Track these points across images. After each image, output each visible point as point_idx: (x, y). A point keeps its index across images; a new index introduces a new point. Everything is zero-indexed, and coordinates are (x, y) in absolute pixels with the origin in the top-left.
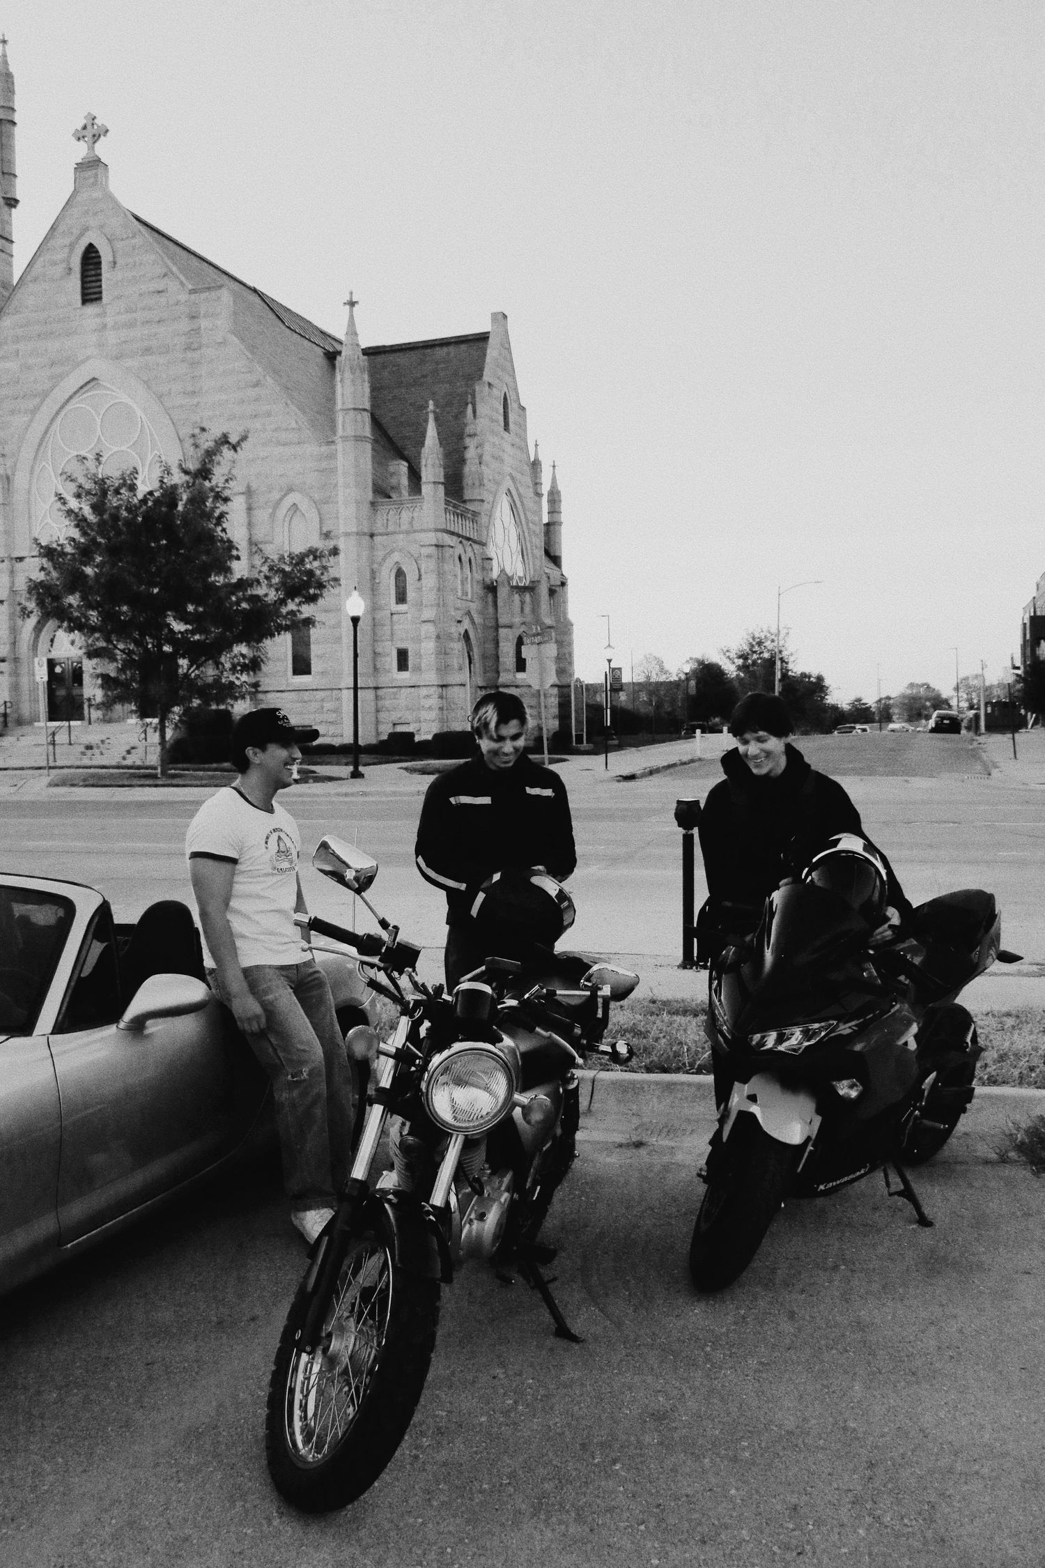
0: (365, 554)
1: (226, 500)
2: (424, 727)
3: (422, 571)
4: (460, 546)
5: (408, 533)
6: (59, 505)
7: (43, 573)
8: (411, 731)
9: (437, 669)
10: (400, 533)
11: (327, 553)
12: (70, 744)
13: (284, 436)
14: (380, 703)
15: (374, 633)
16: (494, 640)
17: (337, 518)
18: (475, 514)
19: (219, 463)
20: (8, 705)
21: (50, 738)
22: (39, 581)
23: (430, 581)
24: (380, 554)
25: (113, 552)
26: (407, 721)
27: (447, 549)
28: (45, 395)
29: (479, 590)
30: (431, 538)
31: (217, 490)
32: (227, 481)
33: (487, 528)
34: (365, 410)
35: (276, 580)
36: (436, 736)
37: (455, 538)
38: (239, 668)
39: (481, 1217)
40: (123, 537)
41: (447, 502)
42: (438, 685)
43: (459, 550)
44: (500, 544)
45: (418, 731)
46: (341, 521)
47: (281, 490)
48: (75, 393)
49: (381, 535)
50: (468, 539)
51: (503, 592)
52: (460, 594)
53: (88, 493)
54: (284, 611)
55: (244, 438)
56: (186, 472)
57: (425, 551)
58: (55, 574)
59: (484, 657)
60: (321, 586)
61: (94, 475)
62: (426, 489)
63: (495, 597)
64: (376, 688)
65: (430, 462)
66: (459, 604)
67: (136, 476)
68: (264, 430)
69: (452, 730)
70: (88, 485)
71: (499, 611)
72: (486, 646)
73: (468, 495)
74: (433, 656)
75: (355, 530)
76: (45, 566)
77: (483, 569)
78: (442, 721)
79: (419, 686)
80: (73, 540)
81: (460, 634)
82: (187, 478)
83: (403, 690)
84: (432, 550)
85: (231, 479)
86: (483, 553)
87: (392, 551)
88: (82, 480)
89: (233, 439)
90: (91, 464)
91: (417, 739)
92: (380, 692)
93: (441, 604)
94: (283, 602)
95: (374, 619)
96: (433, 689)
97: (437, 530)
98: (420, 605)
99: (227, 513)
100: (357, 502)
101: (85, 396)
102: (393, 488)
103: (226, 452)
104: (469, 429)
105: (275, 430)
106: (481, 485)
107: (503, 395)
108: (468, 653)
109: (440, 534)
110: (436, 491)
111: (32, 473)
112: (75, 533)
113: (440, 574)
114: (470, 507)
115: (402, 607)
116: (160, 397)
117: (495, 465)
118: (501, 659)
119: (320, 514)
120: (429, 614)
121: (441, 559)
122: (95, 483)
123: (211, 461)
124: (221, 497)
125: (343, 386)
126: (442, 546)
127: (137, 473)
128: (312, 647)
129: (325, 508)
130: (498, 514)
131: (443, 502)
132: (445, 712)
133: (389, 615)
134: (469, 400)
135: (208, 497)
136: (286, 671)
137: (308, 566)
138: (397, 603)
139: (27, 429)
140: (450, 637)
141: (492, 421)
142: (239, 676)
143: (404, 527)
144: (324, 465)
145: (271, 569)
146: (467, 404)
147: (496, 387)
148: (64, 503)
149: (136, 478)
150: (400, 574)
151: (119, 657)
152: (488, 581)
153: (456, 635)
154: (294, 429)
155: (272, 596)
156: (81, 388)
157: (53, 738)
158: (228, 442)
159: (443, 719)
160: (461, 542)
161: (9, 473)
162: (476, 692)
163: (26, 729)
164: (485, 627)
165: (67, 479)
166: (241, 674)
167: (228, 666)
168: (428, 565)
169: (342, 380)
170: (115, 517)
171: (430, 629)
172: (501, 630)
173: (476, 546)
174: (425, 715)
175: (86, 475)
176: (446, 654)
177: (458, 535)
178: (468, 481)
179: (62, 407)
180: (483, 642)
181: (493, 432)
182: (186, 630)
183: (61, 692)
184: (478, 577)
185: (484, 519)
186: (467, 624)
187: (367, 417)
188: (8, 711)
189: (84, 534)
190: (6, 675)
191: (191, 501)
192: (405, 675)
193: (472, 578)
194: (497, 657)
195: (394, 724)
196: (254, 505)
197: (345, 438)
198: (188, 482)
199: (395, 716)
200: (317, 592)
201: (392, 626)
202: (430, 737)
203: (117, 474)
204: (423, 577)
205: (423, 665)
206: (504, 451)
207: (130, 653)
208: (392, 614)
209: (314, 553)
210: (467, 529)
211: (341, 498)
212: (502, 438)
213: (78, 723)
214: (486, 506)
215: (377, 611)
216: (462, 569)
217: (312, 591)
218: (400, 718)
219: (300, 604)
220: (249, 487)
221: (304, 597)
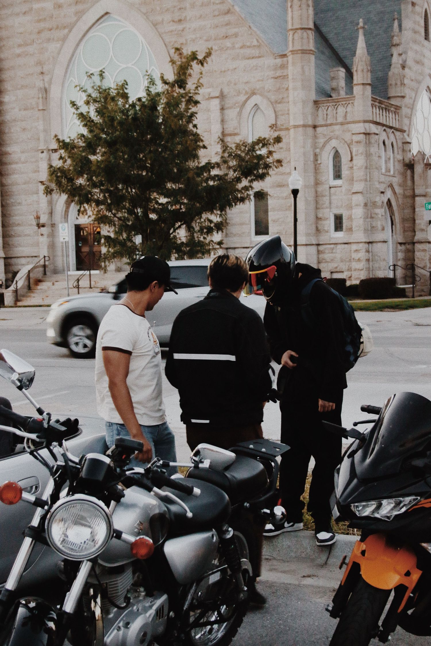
0: (309, 141)
1: (196, 103)
2: (355, 274)
3: (354, 154)
4: (384, 133)
5: (342, 124)
6: (73, 110)
7: (61, 161)
8: (345, 277)
9: (365, 229)
10: (336, 124)
11: (272, 141)
12: (91, 288)
13: (248, 52)
14: (321, 256)
15: (317, 202)
16: (411, 206)
17: (288, 114)
18: (398, 108)
19: (190, 75)
20: (47, 259)
21: (75, 284)
22: (58, 167)
23: (359, 161)
24: (321, 141)
25: (111, 144)
26: (343, 271)
27: (373, 136)
28: (71, 27)
29: (399, 167)
30: (360, 128)
31: (190, 95)
32: (197, 88)
33: (410, 118)
34: (310, 29)
35: (233, 163)
36: (362, 281)
37: (379, 127)
38: (205, 231)
39: (127, 625)
40: (118, 133)
41: (374, 100)
42: (365, 242)
43: (383, 136)
44: (421, 131)
45: (350, 277)
46: (291, 117)
47: (246, 93)
48: (94, 24)
49: (322, 126)
50: (391, 128)
51: (419, 169)
52: (383, 171)
53: (95, 101)
54: (240, 186)
55: (209, 54)
56: (165, 82)
57: (356, 138)
58: (69, 161)
59: (404, 220)
60: (267, 166)
61: (99, 87)
62: (357, 90)
63: (413, 172)
64: (318, 245)
65: (360, 68)
66: (383, 178)
67: (126, 86)
68: (233, 48)
69: (377, 276)
70: (95, 95)
71: (416, 183)
72: (406, 211)
73: (392, 92)
74: (362, 220)
75: (301, 123)
76: (63, 156)
77: (403, 150)
78: (368, 269)
79: (350, 243)
80: (83, 136)
81: (383, 202)
82: (167, 87)
83: (339, 246)
84: (362, 137)
85: (199, 86)
86: (404, 138)
87: (330, 139)
88: (90, 91)
89: (200, 57)
90: (96, 79)
91: (348, 283)
92: (321, 248)
93: (368, 180)
94: (238, 180)
95: (316, 192)
96: (361, 245)
97: (365, 122)
98: (351, 180)
99: (196, 113)
100: (304, 102)
101: (101, 26)
102: (333, 89)
103: (195, 65)
104: (396, 40)
105: (241, 48)
106: (403, 84)
107: (424, 11)
108: (391, 217)
109: (367, 125)
110: (364, 90)
111: (63, 86)
112: (85, 131)
113: (368, 155)
114: (393, 102)
115: (338, 182)
116: (155, 25)
117: (416, 67)
118: (417, 222)
119: (275, 112)
120: (358, 187)
121: (368, 144)
122: (100, 93)
123: (185, 74)
124: (192, 100)
125: (292, 11)
126: (369, 134)
127: (127, 84)
128: (270, 214)
129: (279, 107)
130: (419, 106)
131: (370, 99)
132: (371, 263)
133: (328, 189)
134: (396, 16)
135: (182, 102)
136: (250, 233)
137: (258, 152)
138: (334, 179)
139: (59, 53)
140: (374, 204)
141: (415, 32)
142: (205, 236)
143: (340, 119)
144: (279, 73)
145: (230, 155)
146: (394, 20)
147: (418, 5)
148: (77, 109)
149: (126, 89)
150: (337, 156)
151: (117, 223)
152: (407, 161)
153: (380, 203)
154: (255, 46)
155: (232, 174)
156: (98, 20)
157: (78, 282)
158: (196, 58)
159: (369, 268)
160: (385, 130)
161: (47, 86)
162: (397, 247)
163: (59, 277)
164: (405, 196)
165: (80, 90)
166: (207, 235)
167: (197, 228)
168: (358, 149)
169: (291, 6)
170: (112, 119)
171: (359, 199)
172: (417, 199)
173: (398, 134)
174: (355, 265)
175: (93, 87)
176: (372, 217)
177: (383, 125)
178: (392, 81)
179: (84, 36)
180: (402, 208)
181: (415, 42)
182: (167, 202)
183: (86, 249)
184: (400, 157)
185: (405, 111)
186: (389, 194)
187: (311, 35)
188: (47, 263)
189: (91, 131)
190: (45, 236)
191: (168, 104)
192: (340, 235)
193: (394, 158)
194: (414, 220)
195: (332, 273)
196: (227, 106)
197: (293, 52)
198: (168, 90)
199: (332, 266)
200: (265, 171)
201: (330, 196)
202: (357, 282)
203: (113, 86)
204: (354, 158)
205: (354, 227)
206: (424, 56)
207: (125, 219)
208: (330, 188)
209: (263, 142)
210: (391, 120)
211: (291, 99)
212: (423, 46)
213: (97, 272)
214: (407, 100)
215: (318, 186)
216: (385, 151)
217: (260, 171)
218: (336, 268)
219: (251, 181)
220: (222, 92)
221: (255, 175)
